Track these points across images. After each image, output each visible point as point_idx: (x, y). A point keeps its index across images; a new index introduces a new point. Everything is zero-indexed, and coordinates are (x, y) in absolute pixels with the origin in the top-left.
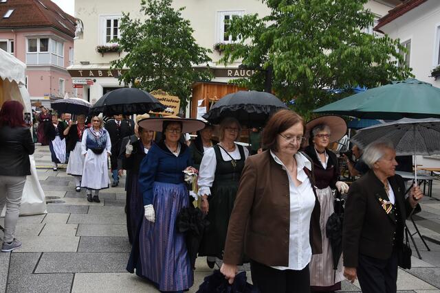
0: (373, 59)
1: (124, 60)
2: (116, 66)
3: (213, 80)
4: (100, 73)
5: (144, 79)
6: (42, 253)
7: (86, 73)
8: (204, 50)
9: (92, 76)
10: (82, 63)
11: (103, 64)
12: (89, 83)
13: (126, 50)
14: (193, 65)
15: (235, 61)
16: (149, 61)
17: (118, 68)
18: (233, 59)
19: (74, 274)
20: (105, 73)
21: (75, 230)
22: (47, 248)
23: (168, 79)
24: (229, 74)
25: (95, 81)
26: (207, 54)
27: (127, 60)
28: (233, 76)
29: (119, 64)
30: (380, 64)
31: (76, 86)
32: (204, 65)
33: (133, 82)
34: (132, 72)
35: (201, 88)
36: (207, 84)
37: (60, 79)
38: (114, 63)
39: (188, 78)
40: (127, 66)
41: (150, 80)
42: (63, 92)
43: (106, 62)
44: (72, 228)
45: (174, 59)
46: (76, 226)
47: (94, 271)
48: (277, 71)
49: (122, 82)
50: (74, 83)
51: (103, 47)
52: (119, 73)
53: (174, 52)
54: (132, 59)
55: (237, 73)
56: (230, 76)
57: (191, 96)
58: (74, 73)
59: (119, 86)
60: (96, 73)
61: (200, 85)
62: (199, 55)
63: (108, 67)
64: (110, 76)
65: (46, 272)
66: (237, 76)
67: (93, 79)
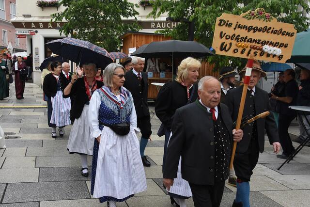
0: (282, 10)
1: (63, 14)
2: (56, 19)
3: (140, 31)
4: (41, 25)
5: (81, 30)
6: (7, 184)
7: (28, 25)
8: (132, 5)
9: (33, 28)
10: (24, 16)
11: (43, 17)
12: (32, 34)
13: (65, 5)
14: (123, 18)
15: (162, 15)
16: (86, 14)
17: (58, 21)
18: (160, 13)
19: (39, 202)
20: (46, 25)
21: (34, 162)
22: (10, 179)
23: (102, 30)
24: (152, 26)
25: (36, 32)
26: (135, 8)
27: (66, 14)
28: (156, 28)
29: (59, 17)
30: (289, 15)
31: (20, 36)
32: (132, 18)
33: (72, 33)
34: (71, 24)
35: (131, 37)
36: (137, 35)
37: (3, 30)
38: (54, 16)
39: (119, 29)
40: (66, 18)
41: (86, 31)
42: (7, 42)
43: (47, 15)
44: (30, 161)
45: (107, 13)
46: (34, 158)
47: (56, 198)
48: (201, 23)
49: (62, 33)
50: (17, 33)
51: (43, 2)
52: (58, 25)
53: (108, 7)
54: (70, 13)
55: (159, 25)
56: (153, 28)
57: (122, 45)
58: (17, 25)
59: (60, 37)
60: (37, 25)
61: (130, 36)
62: (128, 9)
63: (49, 20)
64: (50, 28)
65: (13, 201)
66: (159, 28)
67: (35, 30)
